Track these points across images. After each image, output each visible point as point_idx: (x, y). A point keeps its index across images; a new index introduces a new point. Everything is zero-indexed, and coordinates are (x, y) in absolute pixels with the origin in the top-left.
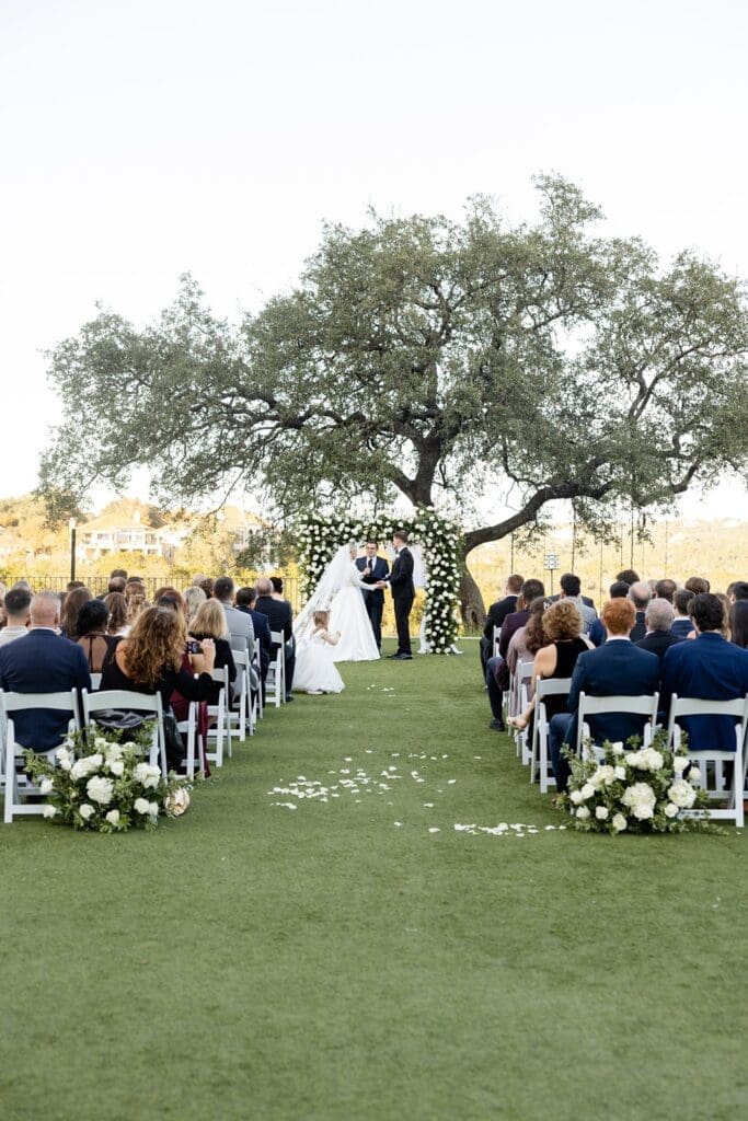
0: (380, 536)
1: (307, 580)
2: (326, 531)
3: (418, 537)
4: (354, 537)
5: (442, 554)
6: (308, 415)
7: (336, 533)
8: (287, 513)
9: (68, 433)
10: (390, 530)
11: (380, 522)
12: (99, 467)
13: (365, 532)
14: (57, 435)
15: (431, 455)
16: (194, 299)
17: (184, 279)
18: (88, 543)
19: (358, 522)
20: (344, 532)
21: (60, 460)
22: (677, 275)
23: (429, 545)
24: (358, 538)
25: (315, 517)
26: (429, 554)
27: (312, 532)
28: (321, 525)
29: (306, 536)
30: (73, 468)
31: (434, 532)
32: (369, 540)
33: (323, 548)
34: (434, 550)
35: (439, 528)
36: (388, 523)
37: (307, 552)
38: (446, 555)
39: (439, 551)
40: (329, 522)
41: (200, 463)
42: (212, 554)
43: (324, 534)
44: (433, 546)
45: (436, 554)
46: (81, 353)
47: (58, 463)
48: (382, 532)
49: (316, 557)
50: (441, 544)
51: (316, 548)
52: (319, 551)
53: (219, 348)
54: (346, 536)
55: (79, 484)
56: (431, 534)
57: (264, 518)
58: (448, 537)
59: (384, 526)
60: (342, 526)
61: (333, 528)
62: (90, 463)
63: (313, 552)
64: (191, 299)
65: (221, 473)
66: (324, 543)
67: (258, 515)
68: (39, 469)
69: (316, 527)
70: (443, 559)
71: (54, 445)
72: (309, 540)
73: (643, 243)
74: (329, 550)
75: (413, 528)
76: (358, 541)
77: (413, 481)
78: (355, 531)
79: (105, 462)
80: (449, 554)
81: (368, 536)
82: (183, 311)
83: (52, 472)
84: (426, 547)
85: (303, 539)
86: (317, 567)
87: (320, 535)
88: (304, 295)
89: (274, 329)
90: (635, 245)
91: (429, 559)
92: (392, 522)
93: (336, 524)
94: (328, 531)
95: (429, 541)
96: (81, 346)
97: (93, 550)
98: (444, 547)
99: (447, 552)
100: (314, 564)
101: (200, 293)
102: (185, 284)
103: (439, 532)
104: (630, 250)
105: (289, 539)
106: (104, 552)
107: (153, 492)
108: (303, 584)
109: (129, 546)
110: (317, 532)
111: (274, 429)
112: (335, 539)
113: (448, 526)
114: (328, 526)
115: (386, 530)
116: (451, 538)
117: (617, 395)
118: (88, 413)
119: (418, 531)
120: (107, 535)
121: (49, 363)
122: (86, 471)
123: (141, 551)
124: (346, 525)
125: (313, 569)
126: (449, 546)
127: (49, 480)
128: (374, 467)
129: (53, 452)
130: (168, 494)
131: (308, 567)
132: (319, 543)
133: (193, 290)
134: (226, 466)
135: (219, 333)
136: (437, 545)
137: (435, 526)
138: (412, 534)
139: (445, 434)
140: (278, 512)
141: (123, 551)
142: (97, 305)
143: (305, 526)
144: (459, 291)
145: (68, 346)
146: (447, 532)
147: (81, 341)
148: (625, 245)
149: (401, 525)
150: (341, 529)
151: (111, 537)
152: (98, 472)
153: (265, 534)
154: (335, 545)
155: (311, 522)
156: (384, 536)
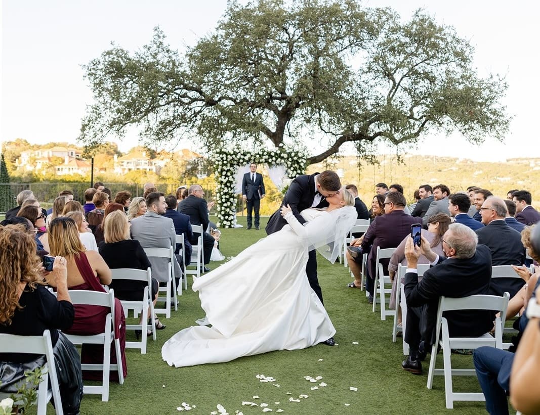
0: (261, 160)
1: (219, 186)
2: (230, 158)
3: (283, 161)
4: (246, 161)
5: (296, 171)
6: (220, 100)
7: (236, 159)
8: (209, 150)
9: (96, 109)
10: (267, 157)
11: (261, 153)
12: (111, 126)
13: (252, 158)
14: (90, 109)
15: (283, 119)
16: (161, 40)
17: (156, 30)
18: (122, 165)
19: (248, 153)
20: (240, 158)
21: (91, 122)
22: (414, 23)
23: (289, 166)
24: (248, 162)
25: (224, 150)
26: (289, 171)
27: (222, 158)
28: (227, 155)
29: (218, 161)
30: (98, 127)
31: (292, 158)
32: (255, 162)
33: (228, 168)
34: (292, 169)
35: (295, 156)
36: (265, 153)
37: (219, 170)
38: (299, 172)
39: (295, 169)
40: (232, 153)
41: (165, 124)
42: (178, 170)
43: (228, 160)
44: (291, 166)
45: (293, 171)
46: (101, 66)
47: (91, 124)
48: (262, 158)
49: (224, 173)
50: (296, 165)
51: (224, 167)
52: (226, 169)
53: (174, 64)
54: (241, 161)
55: (101, 135)
56: (290, 159)
57: (198, 152)
58: (300, 161)
59: (263, 155)
60: (239, 154)
61: (234, 156)
62: (107, 124)
63: (222, 170)
64: (159, 40)
65: (175, 129)
66: (229, 165)
67: (194, 151)
68: (81, 127)
69: (224, 155)
70: (297, 173)
71: (88, 115)
72: (220, 163)
73: (392, 10)
74: (232, 169)
75: (280, 156)
76: (248, 163)
77: (273, 133)
78: (246, 158)
79: (114, 123)
80: (301, 171)
81: (254, 160)
82: (155, 46)
83: (87, 128)
84: (288, 167)
85: (217, 163)
86: (225, 179)
87: (226, 160)
88: (217, 36)
89: (202, 53)
90: (388, 11)
91: (289, 174)
92: (268, 152)
93: (236, 154)
94: (231, 158)
95: (289, 163)
96: (102, 63)
97: (124, 169)
98: (298, 167)
99: (300, 169)
100: (223, 177)
101: (164, 37)
102: (156, 32)
103: (295, 158)
104: (385, 13)
105: (210, 163)
106: (130, 170)
107: (140, 139)
108: (217, 188)
109: (141, 168)
110: (225, 159)
111: (202, 107)
112: (235, 162)
113: (300, 155)
114: (231, 155)
115: (264, 157)
116: (302, 162)
117: (383, 86)
118: (106, 98)
119: (282, 158)
120: (131, 162)
121: (85, 72)
122: (105, 127)
123: (146, 169)
124: (241, 155)
125: (223, 180)
126: (300, 166)
127: (85, 132)
128: (255, 124)
129: (88, 118)
130: (149, 141)
131: (220, 179)
132: (226, 165)
133: (160, 35)
134: (178, 126)
135: (174, 58)
136: (294, 166)
137: (293, 154)
138: (279, 159)
139: (293, 106)
140: (205, 149)
141: (138, 169)
142: (112, 44)
143: (218, 155)
144: (298, 33)
145: (95, 63)
146: (299, 158)
147: (102, 60)
148: (382, 10)
149: (273, 154)
150: (238, 157)
151: (132, 163)
152: (110, 128)
153: (198, 160)
154: (235, 166)
155: (221, 153)
156: (263, 160)
